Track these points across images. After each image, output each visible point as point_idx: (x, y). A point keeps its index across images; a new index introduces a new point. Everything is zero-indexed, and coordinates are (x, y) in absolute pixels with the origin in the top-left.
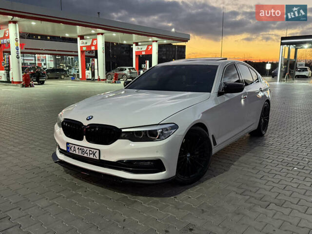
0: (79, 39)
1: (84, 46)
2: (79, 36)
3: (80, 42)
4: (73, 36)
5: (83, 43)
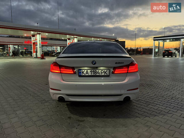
0: (68, 40)
2: (68, 39)
3: (68, 41)
4: (66, 38)
5: (69, 42)
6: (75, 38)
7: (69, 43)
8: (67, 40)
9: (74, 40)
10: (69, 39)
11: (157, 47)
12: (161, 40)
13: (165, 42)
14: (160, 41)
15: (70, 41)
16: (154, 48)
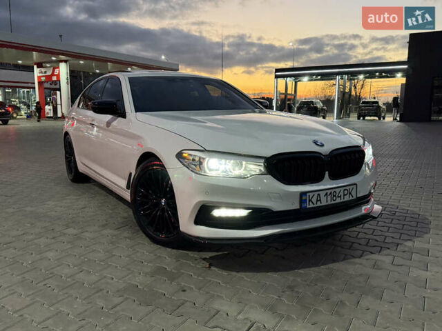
0: (35, 67)
1: (43, 76)
2: (36, 63)
3: (36, 70)
4: (28, 63)
5: (41, 72)
6: (61, 61)
7: (39, 77)
8: (33, 67)
9: (58, 68)
10: (40, 65)
11: (283, 94)
12: (290, 76)
13: (299, 81)
14: (288, 79)
15: (43, 70)
16: (277, 97)
